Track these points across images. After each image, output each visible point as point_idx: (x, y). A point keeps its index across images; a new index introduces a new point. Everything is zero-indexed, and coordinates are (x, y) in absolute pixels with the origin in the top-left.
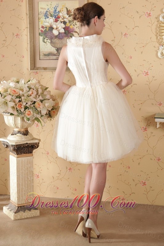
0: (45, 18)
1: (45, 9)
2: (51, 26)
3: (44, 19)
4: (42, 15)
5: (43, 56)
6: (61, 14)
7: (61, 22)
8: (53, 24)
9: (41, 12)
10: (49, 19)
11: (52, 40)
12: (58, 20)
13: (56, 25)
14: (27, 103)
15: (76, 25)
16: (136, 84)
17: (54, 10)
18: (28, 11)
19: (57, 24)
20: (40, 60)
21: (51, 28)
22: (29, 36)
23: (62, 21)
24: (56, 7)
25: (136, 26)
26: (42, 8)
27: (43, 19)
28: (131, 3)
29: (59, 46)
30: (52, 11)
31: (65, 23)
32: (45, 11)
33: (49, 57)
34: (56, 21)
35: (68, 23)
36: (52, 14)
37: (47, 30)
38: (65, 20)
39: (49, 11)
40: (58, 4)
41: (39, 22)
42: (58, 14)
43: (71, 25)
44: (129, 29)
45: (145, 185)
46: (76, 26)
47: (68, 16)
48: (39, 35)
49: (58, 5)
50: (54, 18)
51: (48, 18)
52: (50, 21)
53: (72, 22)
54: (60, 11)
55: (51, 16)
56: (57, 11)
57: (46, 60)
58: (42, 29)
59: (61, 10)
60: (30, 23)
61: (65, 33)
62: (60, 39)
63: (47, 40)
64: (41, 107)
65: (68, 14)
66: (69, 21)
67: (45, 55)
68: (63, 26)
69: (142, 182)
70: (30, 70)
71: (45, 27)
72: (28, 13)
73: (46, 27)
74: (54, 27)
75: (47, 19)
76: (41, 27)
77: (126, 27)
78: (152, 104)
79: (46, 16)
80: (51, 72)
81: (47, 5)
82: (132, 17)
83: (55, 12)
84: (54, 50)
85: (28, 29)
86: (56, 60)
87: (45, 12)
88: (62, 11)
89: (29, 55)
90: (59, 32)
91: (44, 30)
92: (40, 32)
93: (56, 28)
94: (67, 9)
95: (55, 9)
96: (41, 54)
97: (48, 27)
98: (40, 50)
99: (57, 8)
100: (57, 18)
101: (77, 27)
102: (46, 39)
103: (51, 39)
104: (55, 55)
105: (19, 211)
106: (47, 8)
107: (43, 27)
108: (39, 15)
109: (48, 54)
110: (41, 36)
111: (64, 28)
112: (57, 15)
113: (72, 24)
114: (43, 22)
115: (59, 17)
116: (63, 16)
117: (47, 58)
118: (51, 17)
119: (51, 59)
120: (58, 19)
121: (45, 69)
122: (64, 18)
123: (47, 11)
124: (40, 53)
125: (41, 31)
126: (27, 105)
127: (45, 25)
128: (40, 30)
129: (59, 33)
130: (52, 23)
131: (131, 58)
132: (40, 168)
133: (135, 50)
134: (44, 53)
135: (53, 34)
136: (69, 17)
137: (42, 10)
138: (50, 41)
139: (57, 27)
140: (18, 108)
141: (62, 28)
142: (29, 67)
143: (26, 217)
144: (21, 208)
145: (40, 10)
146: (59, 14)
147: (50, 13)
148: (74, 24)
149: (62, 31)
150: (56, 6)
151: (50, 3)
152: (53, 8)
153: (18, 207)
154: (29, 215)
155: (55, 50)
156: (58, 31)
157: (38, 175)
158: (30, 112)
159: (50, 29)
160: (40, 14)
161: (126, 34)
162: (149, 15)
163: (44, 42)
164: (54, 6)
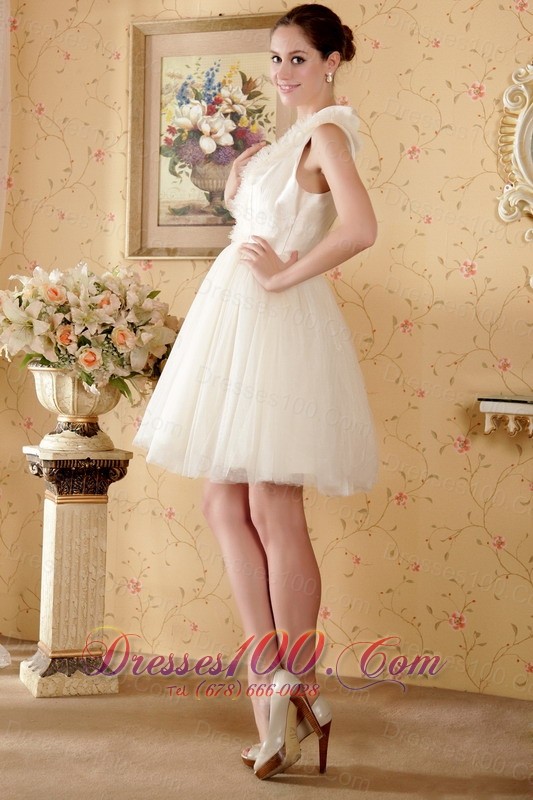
0: (180, 105)
1: (180, 77)
2: (195, 126)
3: (177, 107)
4: (171, 94)
5: (167, 214)
6: (225, 92)
7: (226, 115)
8: (203, 121)
9: (167, 85)
10: (190, 105)
11: (198, 168)
12: (217, 110)
13: (210, 124)
14: (86, 329)
15: (269, 122)
16: (442, 303)
17: (206, 79)
18: (130, 84)
19: (212, 120)
20: (159, 228)
21: (196, 133)
22: (129, 155)
23: (229, 111)
24: (211, 72)
25: (445, 127)
26: (171, 76)
27: (172, 106)
28: (430, 59)
29: (214, 185)
30: (200, 82)
31: (235, 117)
32: (180, 83)
33: (187, 217)
34: (211, 111)
35: (244, 117)
36: (198, 91)
37: (184, 138)
38: (238, 108)
39: (193, 83)
40: (218, 63)
41: (161, 115)
42: (217, 91)
43: (253, 123)
44: (423, 134)
45: (462, 625)
46: (267, 126)
47: (246, 96)
48: (160, 153)
49: (219, 66)
50: (204, 103)
51: (188, 102)
52: (194, 112)
53: (257, 115)
54: (224, 82)
55: (198, 97)
56: (215, 84)
57: (175, 226)
58: (170, 136)
59: (227, 79)
60: (134, 119)
61: (235, 147)
62: (219, 164)
63: (181, 167)
64: (128, 344)
65: (244, 91)
66: (247, 113)
67: (174, 212)
68: (231, 125)
69: (454, 616)
70: (126, 254)
71: (177, 128)
72: (130, 89)
73: (181, 131)
74: (205, 128)
75: (186, 108)
76: (168, 130)
77: (417, 128)
79: (183, 98)
80: (190, 263)
81: (188, 66)
82: (434, 99)
83: (210, 85)
84: (198, 196)
85: (129, 135)
86: (204, 225)
87: (180, 87)
88: (230, 82)
89: (128, 211)
90: (217, 145)
91: (174, 139)
92: (163, 143)
93: (211, 134)
94: (243, 76)
95: (210, 77)
96: (164, 209)
97: (186, 131)
98: (161, 197)
99: (216, 73)
100: (213, 104)
101: (269, 130)
102: (180, 164)
103: (194, 164)
104: (203, 212)
105: (55, 672)
106: (186, 73)
107: (171, 130)
108: (161, 94)
109: (181, 209)
110: (167, 156)
111: (233, 133)
112: (215, 94)
113: (257, 122)
114: (174, 115)
115: (219, 102)
116: (230, 98)
117: (182, 220)
118: (197, 102)
119: (191, 223)
120: (217, 107)
121: (171, 252)
122: (234, 103)
123: (186, 85)
124: (161, 205)
125: (167, 140)
126: (87, 335)
127: (176, 123)
128: (163, 138)
129: (219, 148)
130: (198, 118)
131: (429, 221)
132: (145, 560)
133: (442, 199)
134: (173, 206)
135: (200, 149)
136: (248, 99)
137: (172, 82)
138: (190, 171)
139: (212, 128)
140: (60, 343)
141: (226, 131)
142: (127, 247)
143: (73, 692)
144: (61, 664)
145: (166, 80)
146: (219, 90)
147: (194, 89)
148: (262, 119)
149: (228, 140)
150: (212, 69)
151: (194, 59)
152: (205, 75)
153: (54, 659)
154: (85, 685)
155: (205, 198)
156: (216, 140)
157: (138, 584)
158: (93, 354)
159: (192, 134)
160: (165, 91)
161: (413, 151)
162: (479, 92)
163: (173, 172)
164: (207, 69)
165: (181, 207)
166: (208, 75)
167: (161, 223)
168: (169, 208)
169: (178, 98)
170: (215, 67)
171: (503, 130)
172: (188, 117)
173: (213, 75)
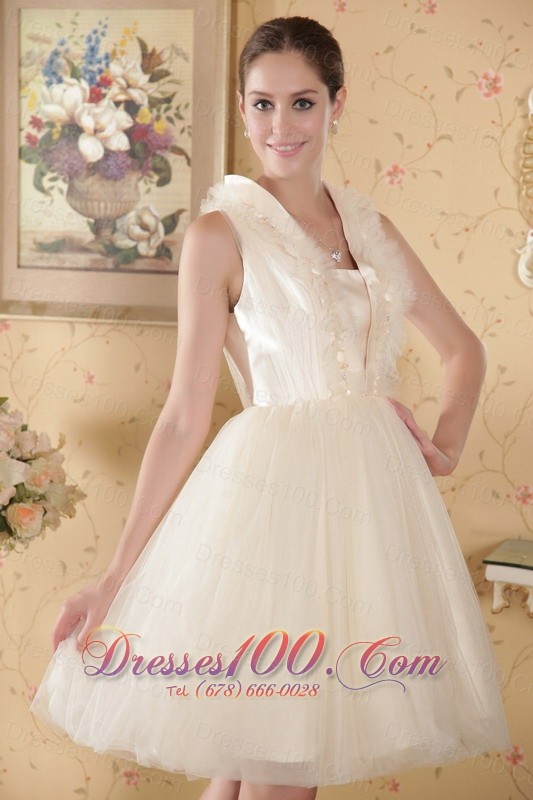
0: (49, 84)
1: (47, 41)
2: (72, 118)
3: (44, 88)
4: (34, 67)
5: (32, 250)
6: (115, 69)
7: (117, 104)
8: (83, 111)
9: (29, 53)
10: (63, 86)
11: (77, 183)
12: (104, 96)
13: (94, 116)
15: (180, 118)
16: (434, 400)
17: (86, 46)
19: (97, 110)
20: (21, 271)
21: (73, 129)
23: (122, 97)
24: (94, 37)
25: (442, 138)
26: (34, 38)
27: (37, 86)
28: (420, 31)
29: (103, 209)
30: (78, 50)
31: (131, 107)
32: (48, 50)
33: (61, 256)
34: (96, 97)
35: (145, 109)
36: (76, 63)
37: (56, 136)
38: (135, 94)
39: (67, 51)
40: (104, 22)
41: (20, 98)
42: (103, 66)
43: (158, 118)
44: (410, 147)
46: (179, 124)
47: (147, 77)
48: (20, 156)
49: (106, 27)
50: (85, 84)
51: (60, 81)
52: (71, 95)
53: (164, 106)
54: (114, 52)
55: (75, 74)
56: (101, 54)
57: (43, 268)
58: (34, 132)
59: (118, 48)
61: (131, 153)
62: (108, 178)
63: (53, 179)
65: (145, 69)
66: (150, 102)
67: (43, 247)
68: (126, 120)
71: (44, 120)
73: (51, 125)
74: (87, 122)
75: (57, 89)
76: (31, 123)
77: (400, 136)
78: (496, 495)
79: (53, 74)
80: (67, 326)
81: (59, 25)
82: (427, 94)
83: (92, 56)
84: (78, 226)
86: (87, 269)
87: (47, 56)
88: (123, 53)
90: (106, 150)
91: (40, 135)
92: (24, 142)
93: (96, 131)
94: (143, 46)
95: (93, 43)
96: (27, 242)
97: (58, 125)
98: (23, 223)
99: (101, 37)
100: (99, 85)
101: (183, 131)
102: (50, 175)
103: (71, 176)
104: (84, 250)
106: (55, 36)
107: (36, 123)
108: (20, 65)
109: (53, 244)
110: (29, 161)
111: (128, 132)
112: (101, 71)
113: (163, 116)
114: (39, 99)
115: (106, 82)
116: (123, 77)
117: (53, 260)
118: (74, 81)
119: (67, 265)
120: (104, 91)
121: (38, 309)
122: (129, 86)
123: (56, 53)
124: (22, 236)
125: (29, 137)
127: (43, 112)
128: (24, 134)
129: (108, 153)
130: (76, 106)
134: (40, 238)
135: (81, 155)
136: (152, 80)
137: (36, 48)
138: (65, 187)
139: (97, 123)
141: (118, 128)
145: (27, 46)
146: (107, 65)
147: (70, 63)
148: (171, 113)
149: (121, 143)
150: (95, 32)
151: (69, 14)
152: (85, 39)
155: (88, 229)
156: (104, 141)
159: (66, 131)
160: (25, 62)
161: (395, 171)
162: (494, 87)
163: (39, 187)
164: (88, 32)
165: (51, 240)
166: (89, 40)
167: (23, 263)
168: (35, 242)
169: (46, 73)
170: (100, 29)
171: (527, 149)
172: (61, 104)
173: (98, 41)
